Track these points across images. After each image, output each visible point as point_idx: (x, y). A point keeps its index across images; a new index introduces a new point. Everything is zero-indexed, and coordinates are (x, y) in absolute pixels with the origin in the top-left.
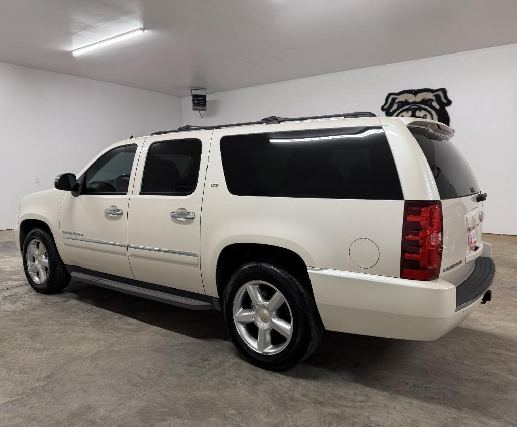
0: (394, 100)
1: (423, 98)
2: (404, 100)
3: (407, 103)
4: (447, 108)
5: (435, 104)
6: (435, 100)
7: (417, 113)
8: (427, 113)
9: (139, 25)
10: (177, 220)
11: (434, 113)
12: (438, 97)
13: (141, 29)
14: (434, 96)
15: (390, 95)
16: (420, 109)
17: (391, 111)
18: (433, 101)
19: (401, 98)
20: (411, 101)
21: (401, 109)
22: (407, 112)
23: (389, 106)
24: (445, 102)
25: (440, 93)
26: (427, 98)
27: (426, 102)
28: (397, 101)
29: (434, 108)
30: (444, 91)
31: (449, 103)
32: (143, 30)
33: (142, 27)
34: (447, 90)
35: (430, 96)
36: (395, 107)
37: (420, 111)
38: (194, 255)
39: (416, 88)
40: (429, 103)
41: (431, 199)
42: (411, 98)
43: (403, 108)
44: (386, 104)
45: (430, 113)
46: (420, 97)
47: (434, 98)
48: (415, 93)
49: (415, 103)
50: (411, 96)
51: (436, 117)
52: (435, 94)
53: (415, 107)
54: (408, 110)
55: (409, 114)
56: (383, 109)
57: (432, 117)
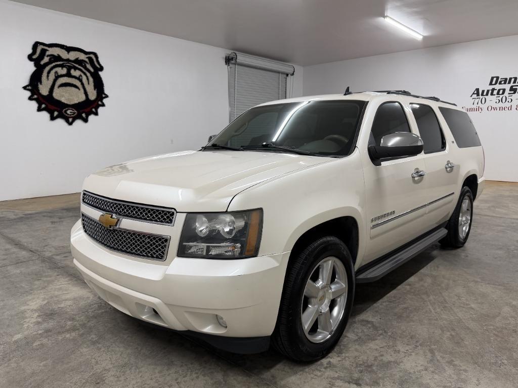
0: (43, 52)
1: (77, 57)
2: (56, 54)
3: (58, 58)
4: (100, 73)
5: (89, 66)
6: (88, 62)
7: (73, 72)
11: (88, 74)
12: (90, 59)
14: (87, 58)
15: (37, 44)
17: (42, 63)
18: (87, 63)
19: (52, 51)
20: (65, 58)
21: (54, 64)
22: (60, 68)
23: (38, 57)
24: (98, 66)
25: (93, 57)
26: (80, 58)
27: (80, 62)
28: (48, 53)
29: (88, 71)
30: (96, 55)
31: (101, 69)
34: (98, 55)
35: (82, 57)
36: (46, 59)
37: (75, 70)
40: (83, 64)
43: (56, 63)
44: (33, 53)
45: (85, 74)
46: (72, 56)
47: (87, 60)
49: (68, 60)
50: (64, 51)
51: (91, 79)
52: (88, 56)
53: (70, 65)
54: (62, 66)
55: (64, 71)
56: (30, 57)
57: (88, 79)
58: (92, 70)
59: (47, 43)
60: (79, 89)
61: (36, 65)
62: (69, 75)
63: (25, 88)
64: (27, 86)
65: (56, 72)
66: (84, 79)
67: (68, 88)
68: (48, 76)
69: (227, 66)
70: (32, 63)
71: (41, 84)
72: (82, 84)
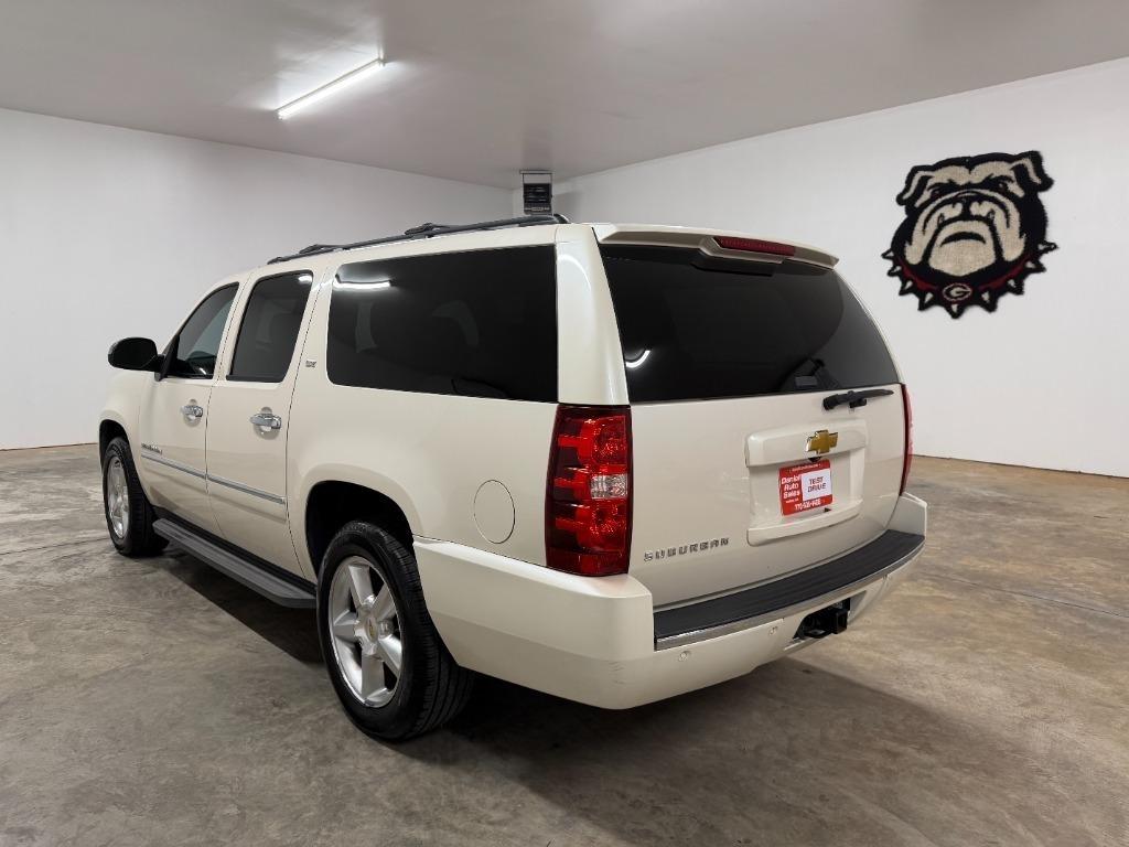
0: (924, 180)
1: (987, 174)
2: (945, 181)
3: (951, 186)
4: (1043, 196)
5: (1014, 188)
6: (1014, 178)
7: (975, 209)
8: (995, 207)
9: (376, 52)
10: (261, 431)
11: (1010, 206)
12: (1021, 171)
13: (379, 59)
14: (1012, 169)
15: (915, 170)
16: (981, 199)
17: (918, 204)
18: (1010, 179)
19: (940, 177)
20: (961, 182)
21: (939, 201)
22: (950, 206)
23: (913, 195)
24: (1037, 180)
25: (1027, 163)
26: (996, 174)
27: (992, 183)
28: (930, 183)
29: (1011, 196)
30: (1036, 157)
31: (1047, 183)
32: (384, 61)
33: (382, 57)
34: (1044, 154)
35: (1004, 169)
36: (926, 195)
37: (980, 202)
38: (280, 501)
39: (973, 154)
40: (1001, 185)
41: (613, 400)
42: (961, 176)
43: (943, 198)
44: (906, 190)
45: (1002, 206)
46: (981, 173)
47: (1012, 174)
48: (970, 163)
49: (969, 186)
50: (962, 170)
51: (1015, 216)
53: (968, 196)
54: (953, 202)
55: (957, 210)
56: (900, 200)
57: (1007, 216)
58: (1020, 193)
59: (931, 162)
60: (984, 242)
61: (907, 212)
62: (966, 216)
63: (884, 256)
64: (888, 252)
65: (942, 216)
66: (999, 219)
67: (963, 242)
68: (925, 226)
70: (903, 208)
71: (911, 244)
72: (993, 229)
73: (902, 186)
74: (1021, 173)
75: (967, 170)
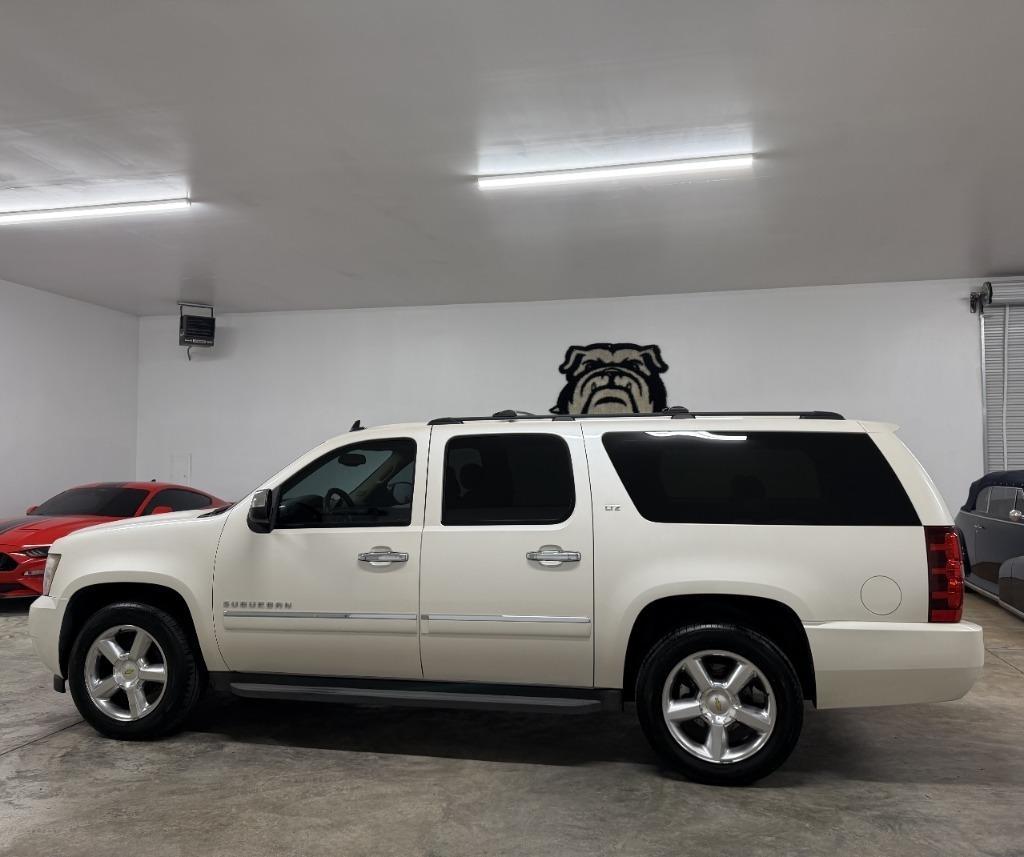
0: (579, 357)
1: (626, 357)
2: (595, 359)
3: (599, 363)
4: (662, 376)
5: (643, 368)
6: (643, 362)
7: (618, 381)
8: (632, 381)
9: (184, 192)
11: (642, 381)
12: (647, 358)
13: (187, 199)
14: (642, 355)
15: (572, 349)
16: (622, 374)
17: (576, 374)
18: (640, 362)
19: (590, 356)
20: (607, 361)
21: (591, 373)
22: (600, 377)
23: (571, 367)
24: (659, 365)
25: (651, 353)
26: (631, 358)
27: (630, 364)
28: (584, 359)
29: (642, 375)
30: (656, 349)
31: (665, 368)
32: (189, 200)
33: (189, 196)
34: (660, 347)
35: (635, 355)
36: (582, 368)
37: (621, 377)
39: (614, 341)
40: (634, 366)
42: (607, 357)
43: (594, 371)
44: (566, 362)
45: (636, 381)
46: (619, 357)
47: (641, 359)
48: (613, 348)
49: (612, 364)
50: (607, 352)
51: (645, 388)
52: (643, 352)
53: (613, 371)
54: (602, 374)
55: (605, 381)
56: (562, 369)
57: (640, 387)
58: (648, 373)
59: (585, 344)
60: (626, 405)
61: (568, 379)
62: (611, 385)
63: (551, 410)
64: (554, 408)
65: (594, 384)
66: (635, 389)
67: (610, 404)
68: (582, 391)
69: (975, 316)
71: (572, 403)
72: (631, 397)
73: (562, 360)
74: (647, 359)
75: (610, 354)
